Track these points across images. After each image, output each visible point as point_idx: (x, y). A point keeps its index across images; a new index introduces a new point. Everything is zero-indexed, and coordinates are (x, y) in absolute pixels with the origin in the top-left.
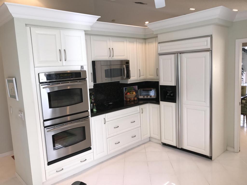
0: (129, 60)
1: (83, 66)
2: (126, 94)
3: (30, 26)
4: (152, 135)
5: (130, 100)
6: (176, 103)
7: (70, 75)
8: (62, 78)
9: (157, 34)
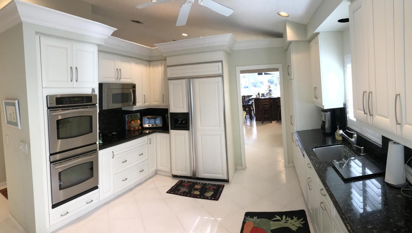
0: (135, 84)
1: (94, 89)
2: (130, 123)
3: (39, 35)
4: (160, 168)
5: (134, 130)
6: (189, 131)
7: (80, 99)
8: (72, 102)
9: (166, 57)
